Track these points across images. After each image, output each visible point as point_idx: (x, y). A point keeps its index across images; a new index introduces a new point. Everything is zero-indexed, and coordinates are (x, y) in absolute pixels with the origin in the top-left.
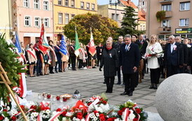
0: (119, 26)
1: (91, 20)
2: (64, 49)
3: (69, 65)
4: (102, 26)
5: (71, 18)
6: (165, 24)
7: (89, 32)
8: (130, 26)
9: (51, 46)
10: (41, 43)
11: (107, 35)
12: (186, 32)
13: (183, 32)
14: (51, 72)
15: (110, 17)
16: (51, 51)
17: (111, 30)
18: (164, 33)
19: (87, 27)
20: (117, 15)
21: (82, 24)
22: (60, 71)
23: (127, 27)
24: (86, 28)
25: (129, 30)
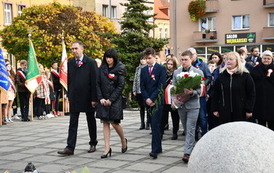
0: (118, 29)
1: (60, 17)
3: (15, 111)
4: (84, 29)
5: (17, 13)
6: (206, 26)
7: (56, 42)
11: (94, 49)
12: (245, 40)
13: (240, 41)
15: (99, 11)
17: (102, 37)
18: (204, 44)
19: (53, 31)
20: (114, 7)
21: (42, 25)
23: (133, 32)
24: (50, 33)
25: (137, 37)
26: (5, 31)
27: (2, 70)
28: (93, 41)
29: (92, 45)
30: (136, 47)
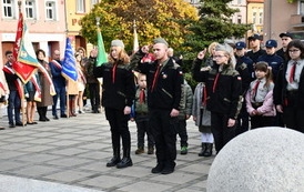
2: (71, 69)
3: (85, 102)
4: (163, 16)
7: (132, 32)
8: (217, 14)
9: (41, 61)
10: (16, 55)
11: (173, 36)
14: (43, 118)
16: (40, 74)
17: (183, 24)
18: (303, 29)
22: (63, 116)
25: (215, 23)
26: (85, 19)
27: (70, 60)
28: (172, 28)
29: (170, 32)
30: (214, 34)
